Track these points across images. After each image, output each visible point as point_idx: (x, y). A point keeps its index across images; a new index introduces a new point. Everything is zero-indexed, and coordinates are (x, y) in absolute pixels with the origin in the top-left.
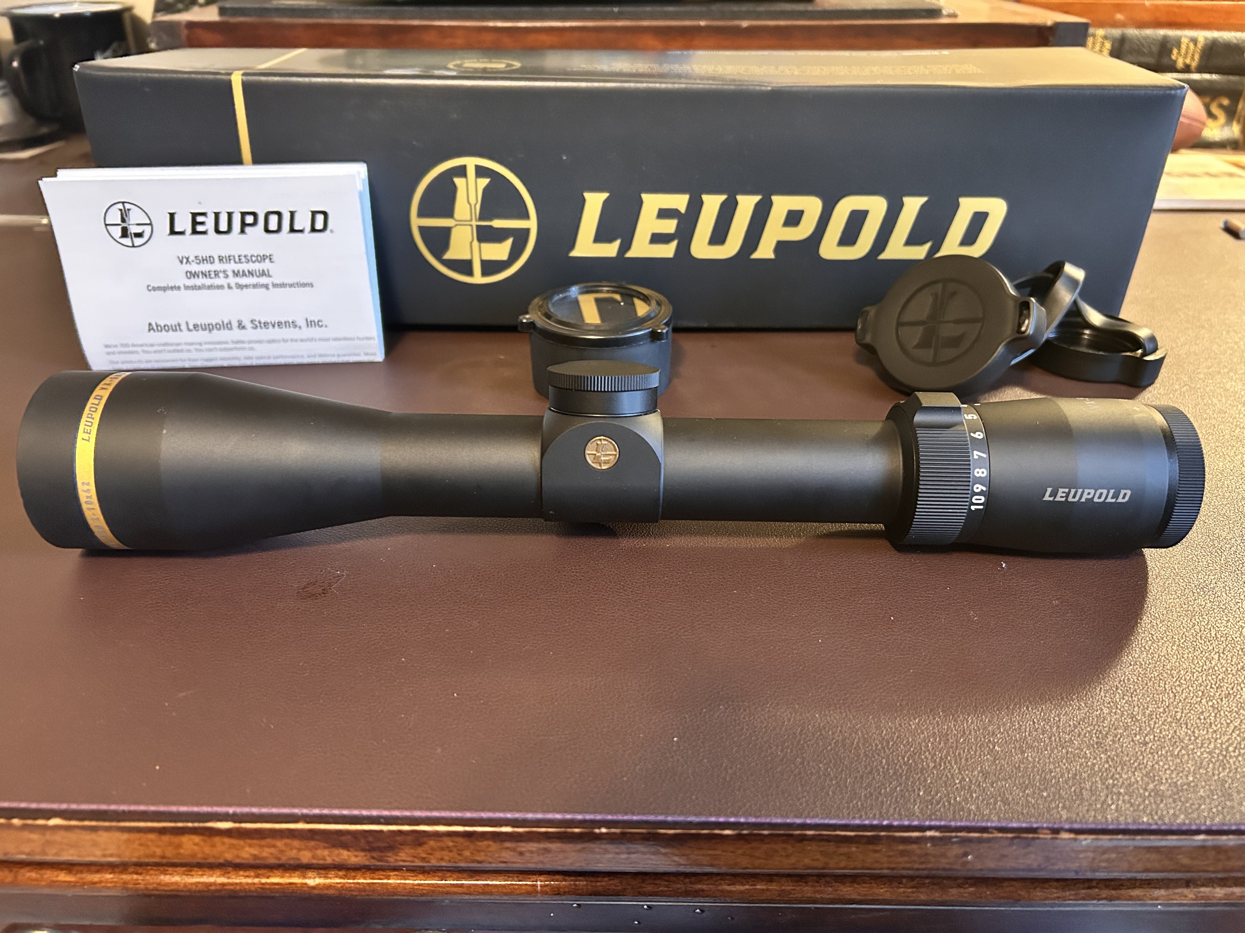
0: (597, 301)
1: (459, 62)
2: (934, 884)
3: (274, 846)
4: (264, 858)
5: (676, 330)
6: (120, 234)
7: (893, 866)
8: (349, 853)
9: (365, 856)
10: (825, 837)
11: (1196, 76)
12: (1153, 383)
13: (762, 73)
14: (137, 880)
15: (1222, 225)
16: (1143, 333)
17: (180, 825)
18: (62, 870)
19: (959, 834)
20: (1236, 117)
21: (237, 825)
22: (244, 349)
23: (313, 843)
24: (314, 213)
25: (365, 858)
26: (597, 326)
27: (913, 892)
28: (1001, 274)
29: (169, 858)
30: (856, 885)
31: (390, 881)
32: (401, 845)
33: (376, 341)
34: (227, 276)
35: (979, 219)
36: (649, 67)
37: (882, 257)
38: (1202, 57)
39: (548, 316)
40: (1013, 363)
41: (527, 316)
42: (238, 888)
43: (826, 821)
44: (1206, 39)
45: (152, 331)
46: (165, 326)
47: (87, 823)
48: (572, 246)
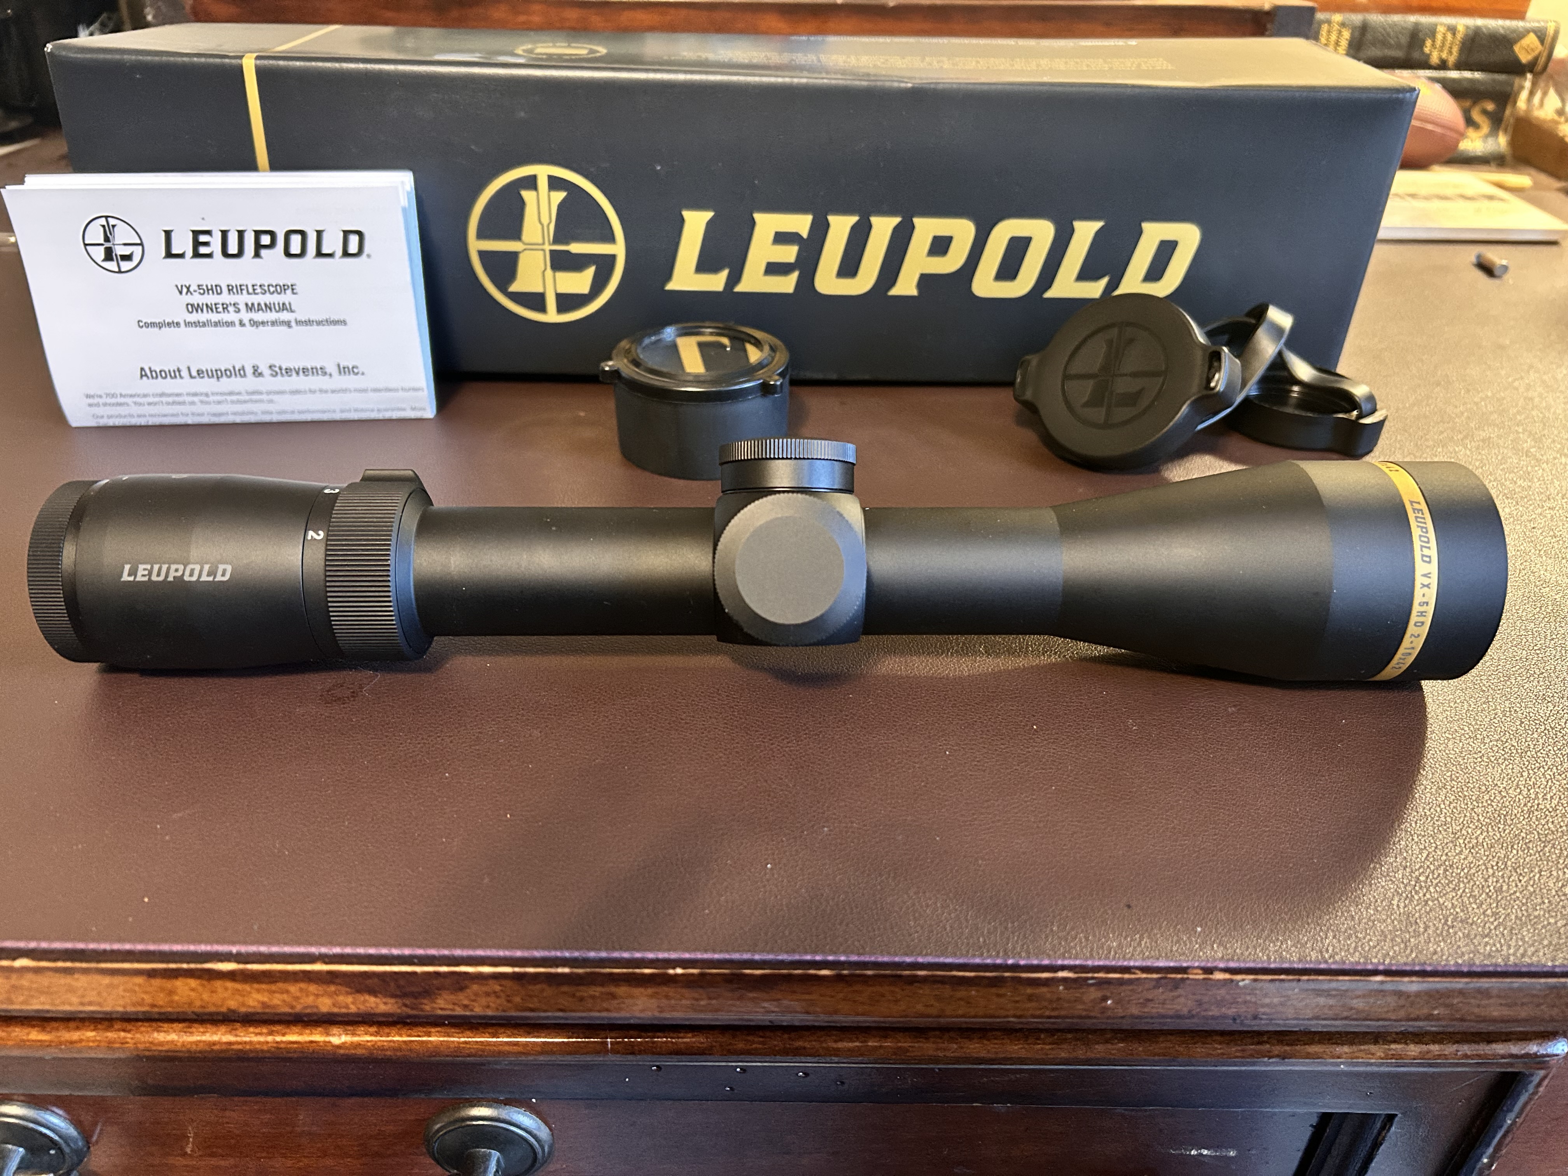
0: (701, 345)
1: (530, 46)
2: (1078, 1039)
3: (287, 992)
4: (274, 1007)
5: (794, 383)
6: (103, 256)
7: (1019, 1013)
8: (378, 1000)
9: (396, 1002)
10: (939, 979)
11: (1454, 74)
12: (1371, 451)
13: (905, 66)
14: (125, 1038)
15: (1473, 259)
16: (1359, 391)
17: (173, 966)
18: (33, 1026)
19: (1096, 975)
20: (1503, 125)
21: (241, 966)
22: (261, 401)
23: (332, 988)
24: (346, 233)
25: (396, 1006)
26: (697, 376)
27: (1052, 1049)
28: (1188, 317)
29: (161, 1007)
30: (985, 1042)
31: (430, 1039)
32: (438, 989)
33: (426, 392)
34: (238, 311)
35: (1167, 249)
36: (766, 56)
37: (1049, 294)
38: (1461, 51)
39: (636, 363)
40: (1200, 427)
41: (610, 363)
42: (248, 1047)
43: (942, 960)
44: (1467, 27)
45: (145, 378)
46: (161, 371)
47: (60, 964)
48: (669, 276)
